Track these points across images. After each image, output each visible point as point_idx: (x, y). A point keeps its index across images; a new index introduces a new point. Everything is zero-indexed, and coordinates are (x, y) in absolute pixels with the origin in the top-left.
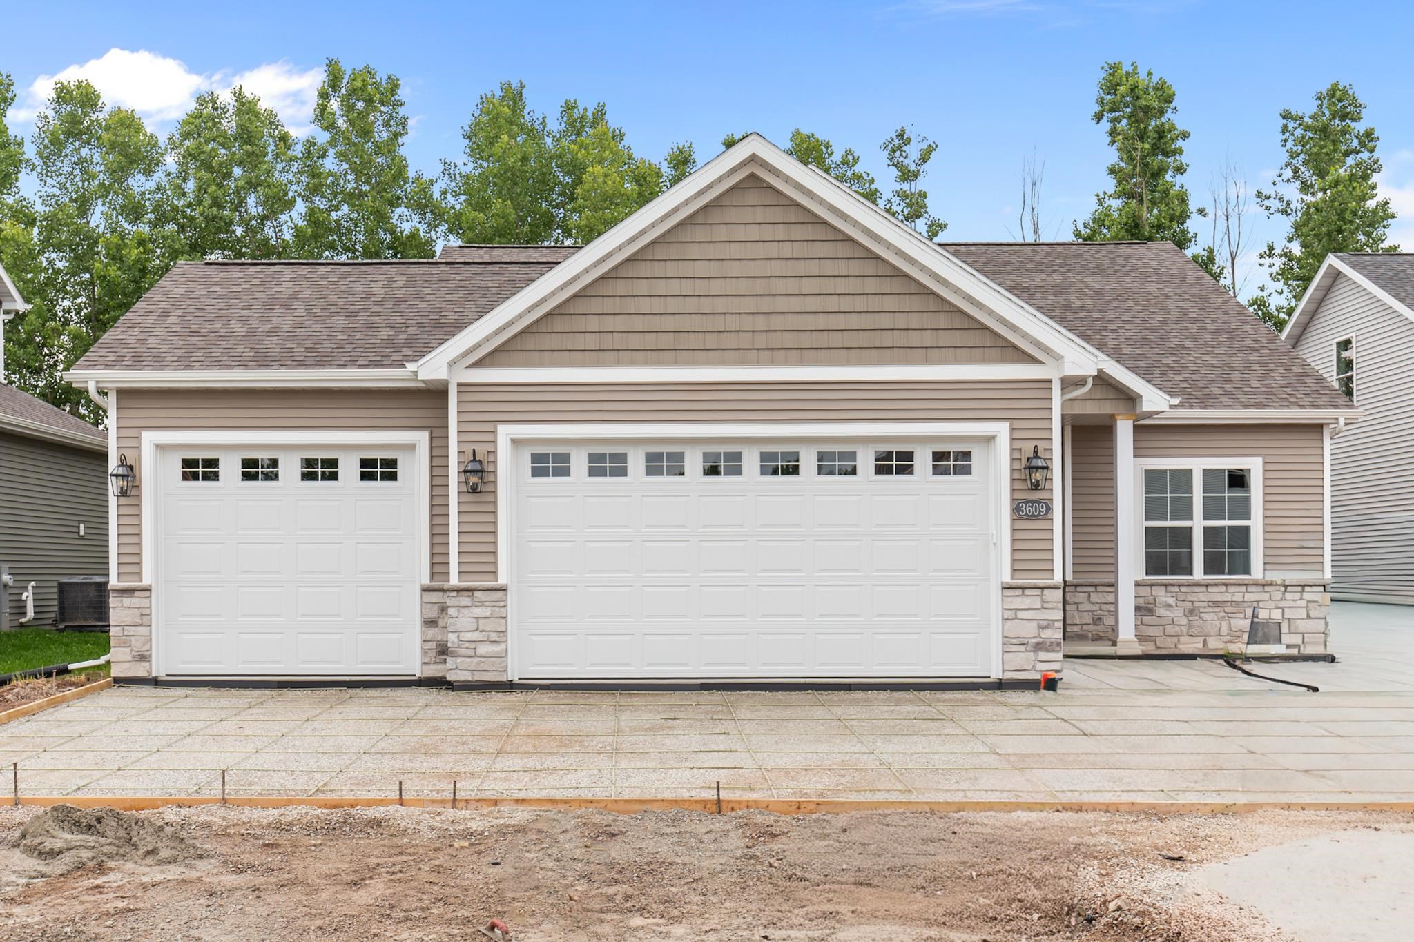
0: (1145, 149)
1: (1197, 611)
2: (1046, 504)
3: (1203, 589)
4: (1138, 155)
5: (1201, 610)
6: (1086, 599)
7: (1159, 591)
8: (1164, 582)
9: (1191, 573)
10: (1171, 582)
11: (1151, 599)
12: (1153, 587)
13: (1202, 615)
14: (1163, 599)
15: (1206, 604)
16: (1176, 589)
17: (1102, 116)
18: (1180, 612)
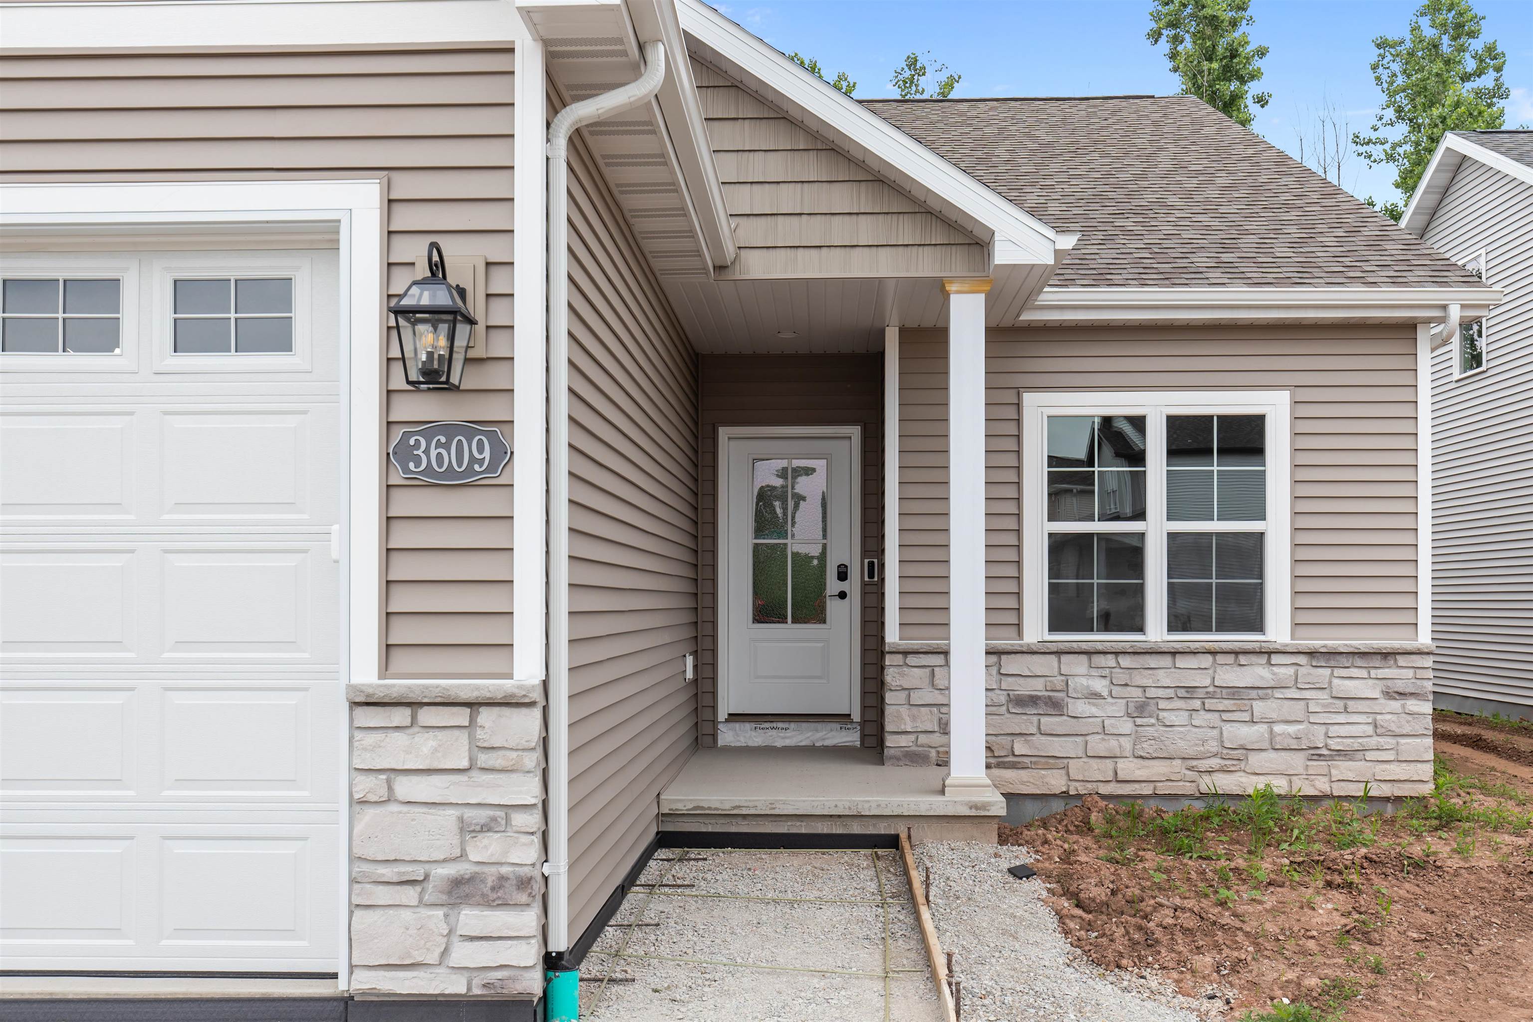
0: (1214, 70)
1: (1152, 707)
2: (491, 435)
3: (1166, 661)
4: (1204, 81)
5: (1162, 704)
6: (927, 680)
7: (1077, 666)
8: (1084, 646)
9: (1141, 629)
10: (1100, 647)
11: (1058, 681)
12: (1064, 658)
13: (1162, 714)
14: (1084, 681)
15: (1170, 693)
16: (1110, 661)
17: (1160, 34)
18: (1117, 708)
